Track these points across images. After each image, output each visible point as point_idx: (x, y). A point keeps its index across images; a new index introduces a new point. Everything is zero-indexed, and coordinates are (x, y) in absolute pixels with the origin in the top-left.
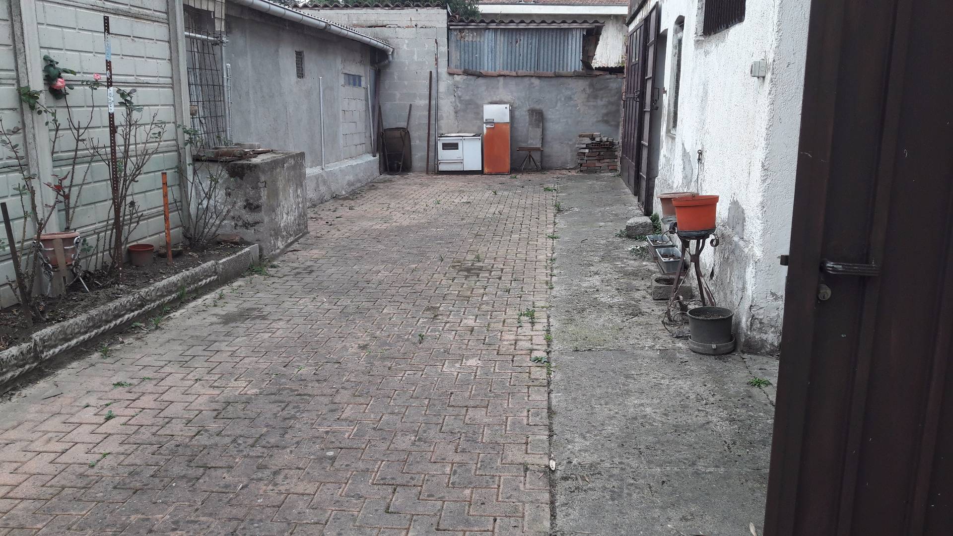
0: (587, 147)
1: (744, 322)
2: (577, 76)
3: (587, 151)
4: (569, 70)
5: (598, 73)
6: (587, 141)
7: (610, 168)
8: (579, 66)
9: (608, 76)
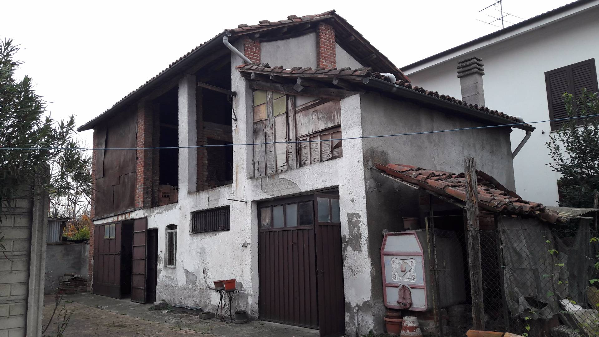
0: (69, 280)
1: (249, 312)
2: (57, 244)
3: (69, 283)
4: (52, 242)
5: (69, 243)
6: (69, 277)
7: (82, 290)
8: (58, 239)
9: (75, 244)
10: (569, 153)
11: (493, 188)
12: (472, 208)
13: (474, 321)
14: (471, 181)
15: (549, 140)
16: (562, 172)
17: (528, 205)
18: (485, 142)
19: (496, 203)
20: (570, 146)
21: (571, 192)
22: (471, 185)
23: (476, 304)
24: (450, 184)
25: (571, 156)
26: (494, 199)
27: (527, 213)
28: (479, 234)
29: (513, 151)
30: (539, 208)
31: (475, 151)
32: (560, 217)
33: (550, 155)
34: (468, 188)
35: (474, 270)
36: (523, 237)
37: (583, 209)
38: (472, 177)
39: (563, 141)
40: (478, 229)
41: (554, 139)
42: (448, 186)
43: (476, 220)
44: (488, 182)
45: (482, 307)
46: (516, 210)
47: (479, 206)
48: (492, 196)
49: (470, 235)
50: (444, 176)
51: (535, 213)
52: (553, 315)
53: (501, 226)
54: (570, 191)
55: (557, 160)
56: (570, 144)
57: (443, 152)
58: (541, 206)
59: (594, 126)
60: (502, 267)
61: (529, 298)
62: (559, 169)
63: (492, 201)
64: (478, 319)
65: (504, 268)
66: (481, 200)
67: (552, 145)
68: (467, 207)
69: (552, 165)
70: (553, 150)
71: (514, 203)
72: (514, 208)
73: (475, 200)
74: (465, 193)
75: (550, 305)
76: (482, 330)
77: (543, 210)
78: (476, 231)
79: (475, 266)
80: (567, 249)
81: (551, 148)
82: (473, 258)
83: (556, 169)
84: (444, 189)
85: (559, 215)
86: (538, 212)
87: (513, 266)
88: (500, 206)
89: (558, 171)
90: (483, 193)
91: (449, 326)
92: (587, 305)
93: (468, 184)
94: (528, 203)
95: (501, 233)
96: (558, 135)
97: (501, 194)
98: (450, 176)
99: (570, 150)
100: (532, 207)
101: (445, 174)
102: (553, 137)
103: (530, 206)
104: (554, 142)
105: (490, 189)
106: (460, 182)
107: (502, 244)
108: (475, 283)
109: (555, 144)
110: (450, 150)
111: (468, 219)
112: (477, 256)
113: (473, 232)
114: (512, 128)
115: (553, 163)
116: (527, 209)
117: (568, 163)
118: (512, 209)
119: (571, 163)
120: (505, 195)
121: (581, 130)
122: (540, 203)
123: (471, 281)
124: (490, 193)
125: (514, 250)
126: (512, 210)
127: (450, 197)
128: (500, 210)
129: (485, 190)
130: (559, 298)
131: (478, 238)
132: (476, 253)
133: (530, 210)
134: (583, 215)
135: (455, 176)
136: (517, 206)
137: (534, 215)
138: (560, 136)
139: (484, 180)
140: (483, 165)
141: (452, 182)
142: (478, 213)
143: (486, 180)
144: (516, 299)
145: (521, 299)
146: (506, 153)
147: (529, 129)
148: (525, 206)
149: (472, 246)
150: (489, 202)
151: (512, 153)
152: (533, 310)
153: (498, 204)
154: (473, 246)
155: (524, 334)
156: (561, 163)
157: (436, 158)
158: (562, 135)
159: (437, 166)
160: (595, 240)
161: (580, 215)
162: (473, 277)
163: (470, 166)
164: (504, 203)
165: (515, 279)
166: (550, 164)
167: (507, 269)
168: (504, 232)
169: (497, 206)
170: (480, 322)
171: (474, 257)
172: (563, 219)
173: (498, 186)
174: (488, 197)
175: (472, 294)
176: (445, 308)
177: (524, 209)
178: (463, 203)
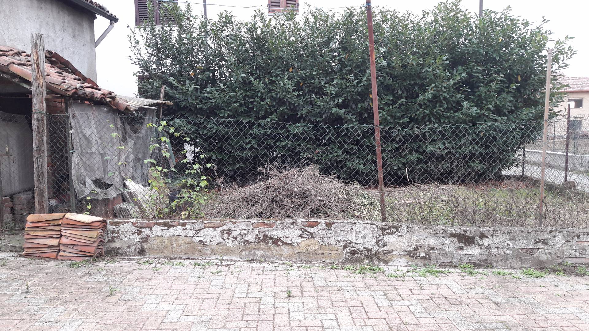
10: (147, 49)
11: (69, 72)
12: (38, 89)
13: (37, 205)
14: (38, 60)
15: (130, 34)
16: (139, 66)
17: (99, 92)
18: (66, 24)
19: (66, 87)
20: (148, 42)
21: (145, 85)
22: (38, 65)
23: (39, 188)
24: (16, 62)
25: (148, 52)
26: (65, 82)
27: (99, 100)
28: (45, 118)
29: (96, 38)
30: (110, 95)
31: (55, 33)
32: (129, 106)
33: (130, 48)
34: (34, 66)
35: (38, 154)
36: (93, 123)
37: (151, 100)
38: (39, 55)
39: (142, 36)
40: (44, 112)
41: (135, 33)
42: (13, 63)
43: (42, 102)
44: (64, 66)
45: (46, 190)
46: (87, 95)
47: (47, 88)
48: (63, 79)
49: (35, 118)
50: (12, 52)
51: (105, 100)
52: (117, 195)
53: (72, 111)
54: (143, 84)
55: (136, 54)
56: (148, 41)
57: (15, 27)
58: (113, 94)
59: (169, 26)
60: (70, 151)
61: (96, 180)
62: (137, 63)
63: (62, 84)
64: (41, 203)
65: (73, 153)
66: (50, 83)
67: (133, 39)
68: (33, 88)
69: (131, 58)
70: (133, 44)
71: (85, 89)
72: (85, 93)
73: (42, 81)
74: (31, 72)
75: (115, 186)
76: (44, 213)
77: (113, 98)
78: (42, 113)
79: (39, 150)
80: (134, 135)
81: (131, 41)
82: (37, 142)
83: (135, 63)
84: (8, 65)
85: (128, 104)
86: (108, 100)
87: (82, 151)
88: (69, 89)
89: (136, 64)
90: (54, 76)
91: (13, 214)
92: (147, 184)
93: (34, 62)
94: (100, 90)
95: (71, 118)
96: (138, 29)
97: (75, 79)
98: (19, 54)
99: (147, 46)
100: (103, 94)
101: (13, 51)
102: (134, 31)
103: (101, 92)
104: (134, 36)
105: (63, 73)
106: (29, 61)
107: (71, 129)
108: (38, 167)
109: (135, 38)
110: (24, 25)
111: (33, 101)
112: (42, 140)
113: (39, 115)
114: (97, 15)
115: (133, 57)
116: (98, 96)
117: (146, 58)
118: (82, 94)
119: (149, 59)
120: (79, 80)
121: (158, 29)
122: (112, 91)
123: (35, 166)
124: (62, 76)
125: (84, 136)
126: (83, 96)
127: (15, 76)
128: (70, 93)
129: (57, 72)
130: (124, 179)
131: (43, 121)
132: (41, 137)
133: (101, 97)
134: (149, 105)
135: (25, 54)
136: (89, 92)
137: (105, 102)
138: (140, 31)
139: (59, 63)
140: (63, 49)
141: (20, 60)
142: (44, 95)
143: (62, 63)
144: (83, 182)
145: (89, 182)
146: (89, 40)
147: (113, 19)
148: (97, 93)
149: (36, 129)
150: (59, 85)
151: (95, 41)
152: (98, 190)
153: (68, 88)
154: (38, 128)
155: (86, 213)
156: (139, 57)
157: (6, 31)
158: (142, 30)
159: (6, 41)
160: (151, 125)
161: (147, 105)
162: (36, 162)
163: (37, 43)
164: (74, 87)
165: (84, 163)
166: (130, 57)
167: (75, 154)
168: (74, 117)
169: (66, 90)
170: (43, 206)
171: (39, 141)
172: (132, 108)
173: (74, 71)
174: (59, 79)
175: (35, 178)
176: (9, 196)
177: (95, 96)
178: (29, 83)
